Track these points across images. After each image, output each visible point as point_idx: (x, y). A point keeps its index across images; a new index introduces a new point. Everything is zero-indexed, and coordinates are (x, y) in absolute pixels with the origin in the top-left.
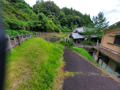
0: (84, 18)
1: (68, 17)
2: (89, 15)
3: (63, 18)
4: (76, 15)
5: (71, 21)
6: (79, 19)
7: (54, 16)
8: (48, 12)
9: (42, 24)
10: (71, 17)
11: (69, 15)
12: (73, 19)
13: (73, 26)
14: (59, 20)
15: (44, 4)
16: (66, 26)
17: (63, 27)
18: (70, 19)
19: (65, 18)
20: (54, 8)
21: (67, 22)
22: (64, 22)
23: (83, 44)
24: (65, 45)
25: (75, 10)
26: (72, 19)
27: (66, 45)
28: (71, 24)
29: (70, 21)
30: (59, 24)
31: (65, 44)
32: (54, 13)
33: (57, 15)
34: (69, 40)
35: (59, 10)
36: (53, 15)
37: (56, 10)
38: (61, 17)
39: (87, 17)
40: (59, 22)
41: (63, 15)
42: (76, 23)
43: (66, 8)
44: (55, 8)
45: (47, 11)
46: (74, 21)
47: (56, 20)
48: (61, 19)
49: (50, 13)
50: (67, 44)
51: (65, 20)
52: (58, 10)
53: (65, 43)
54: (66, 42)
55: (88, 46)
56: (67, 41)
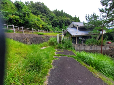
0: (74, 20)
1: (59, 19)
2: (78, 17)
3: (54, 19)
4: (67, 17)
5: (63, 22)
6: (70, 20)
7: (45, 16)
8: (38, 13)
9: (20, 16)
10: (62, 18)
11: (60, 17)
12: (65, 21)
13: (65, 27)
14: (50, 21)
15: (33, 5)
16: (57, 27)
17: (55, 27)
18: (61, 21)
19: (57, 19)
20: (44, 9)
21: (58, 23)
22: (55, 23)
23: (89, 45)
24: (57, 48)
25: (65, 12)
26: (63, 20)
27: (59, 48)
28: (62, 25)
29: (61, 22)
30: (50, 24)
31: (57, 46)
32: (44, 14)
33: (48, 16)
34: (63, 39)
35: (50, 11)
36: (43, 15)
37: (46, 11)
38: (53, 18)
39: (77, 19)
40: (50, 23)
41: (54, 16)
42: (67, 24)
43: (56, 10)
44: (46, 9)
45: (36, 12)
46: (65, 22)
47: (47, 20)
48: (52, 19)
49: (40, 13)
50: (61, 45)
51: (56, 21)
52: (48, 11)
53: (57, 43)
54: (60, 42)
55: (98, 47)
56: (61, 40)
